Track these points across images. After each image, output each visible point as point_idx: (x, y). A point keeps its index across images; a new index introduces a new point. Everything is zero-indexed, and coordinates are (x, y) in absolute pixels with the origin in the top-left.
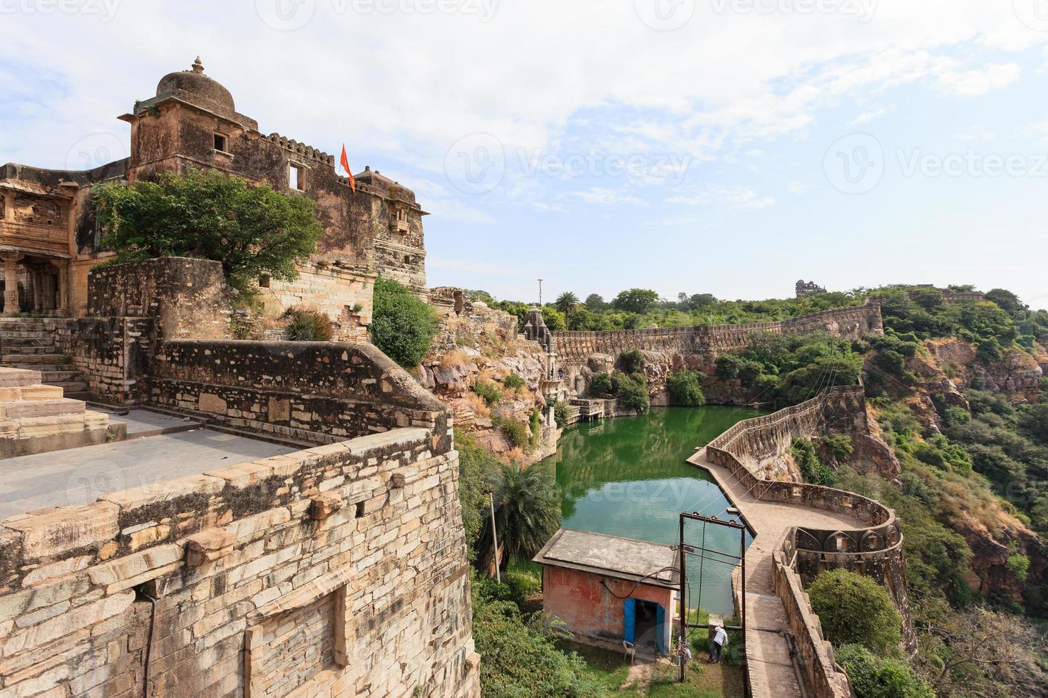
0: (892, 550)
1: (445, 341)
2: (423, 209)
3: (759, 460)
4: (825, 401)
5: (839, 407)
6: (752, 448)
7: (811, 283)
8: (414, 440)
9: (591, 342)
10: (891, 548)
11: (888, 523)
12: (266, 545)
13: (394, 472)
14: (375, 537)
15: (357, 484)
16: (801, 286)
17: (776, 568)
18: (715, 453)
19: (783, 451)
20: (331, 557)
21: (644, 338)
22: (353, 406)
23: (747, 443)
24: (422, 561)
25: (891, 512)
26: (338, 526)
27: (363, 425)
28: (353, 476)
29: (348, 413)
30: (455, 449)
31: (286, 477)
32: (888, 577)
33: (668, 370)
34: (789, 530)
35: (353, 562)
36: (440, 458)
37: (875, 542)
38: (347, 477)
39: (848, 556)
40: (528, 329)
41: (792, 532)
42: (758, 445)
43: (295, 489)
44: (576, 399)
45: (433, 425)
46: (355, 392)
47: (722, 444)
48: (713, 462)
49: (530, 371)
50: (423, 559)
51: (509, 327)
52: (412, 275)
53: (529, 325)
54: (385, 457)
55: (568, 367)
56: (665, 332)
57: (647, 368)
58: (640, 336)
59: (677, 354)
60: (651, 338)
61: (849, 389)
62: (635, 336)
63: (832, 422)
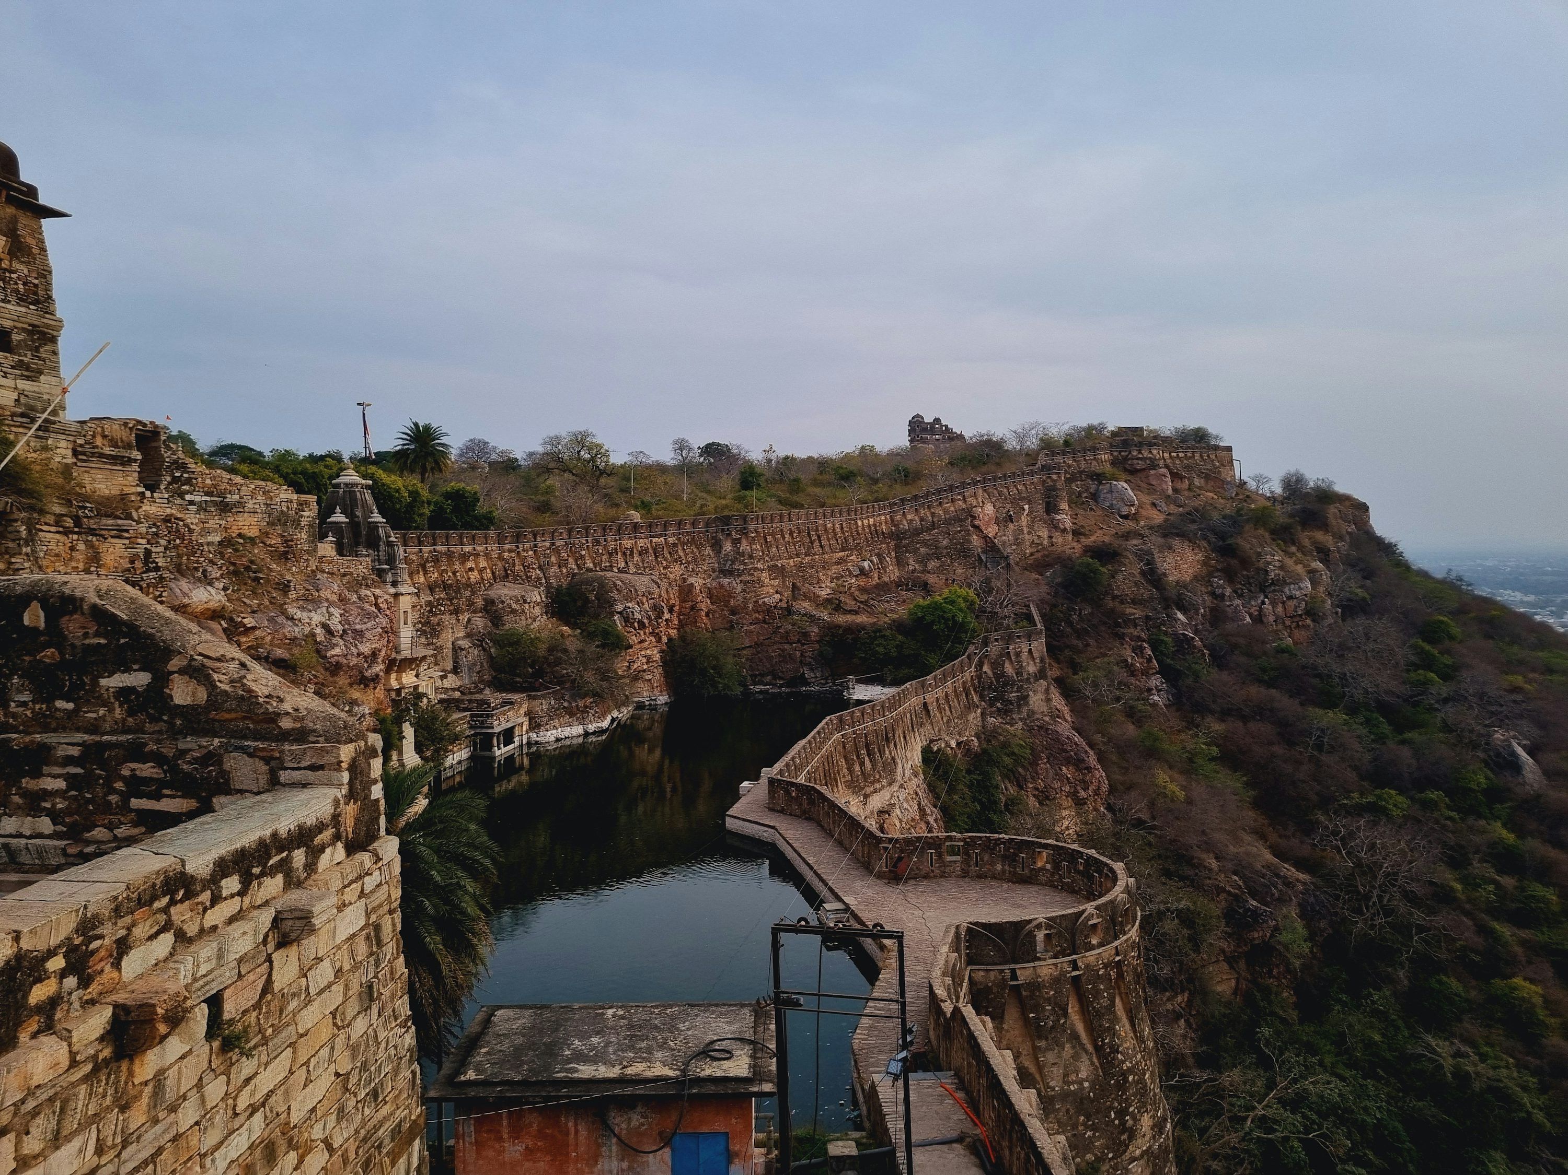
0: (1126, 941)
1: (138, 564)
2: (44, 199)
3: (866, 796)
4: (980, 665)
5: (1003, 675)
6: (850, 770)
7: (937, 420)
8: (311, 821)
9: (487, 555)
10: (1125, 937)
11: (1117, 892)
12: (18, 1145)
13: (279, 905)
14: (248, 1081)
15: (206, 951)
16: (917, 427)
17: (940, 1012)
18: (787, 792)
19: (908, 773)
20: (160, 1150)
21: (612, 545)
22: (75, 751)
23: (843, 762)
24: (339, 1120)
25: (1119, 867)
26: (171, 1066)
27: (114, 798)
28: (191, 930)
29: (57, 770)
30: (388, 832)
31: (51, 953)
32: (1120, 994)
33: (667, 616)
34: (953, 930)
35: (205, 1155)
36: (365, 858)
37: (1100, 932)
38: (181, 937)
39: (1055, 965)
40: (337, 529)
41: (957, 935)
42: (862, 764)
43: (71, 982)
44: (457, 694)
45: (346, 776)
46: (76, 711)
47: (798, 769)
48: (782, 811)
49: (359, 634)
50: (341, 1114)
51: (297, 523)
52: (23, 384)
53: (339, 517)
54: (256, 870)
55: (435, 620)
56: (658, 530)
57: (620, 613)
58: (602, 541)
59: (684, 580)
60: (628, 543)
61: (1019, 637)
62: (590, 539)
63: (991, 706)
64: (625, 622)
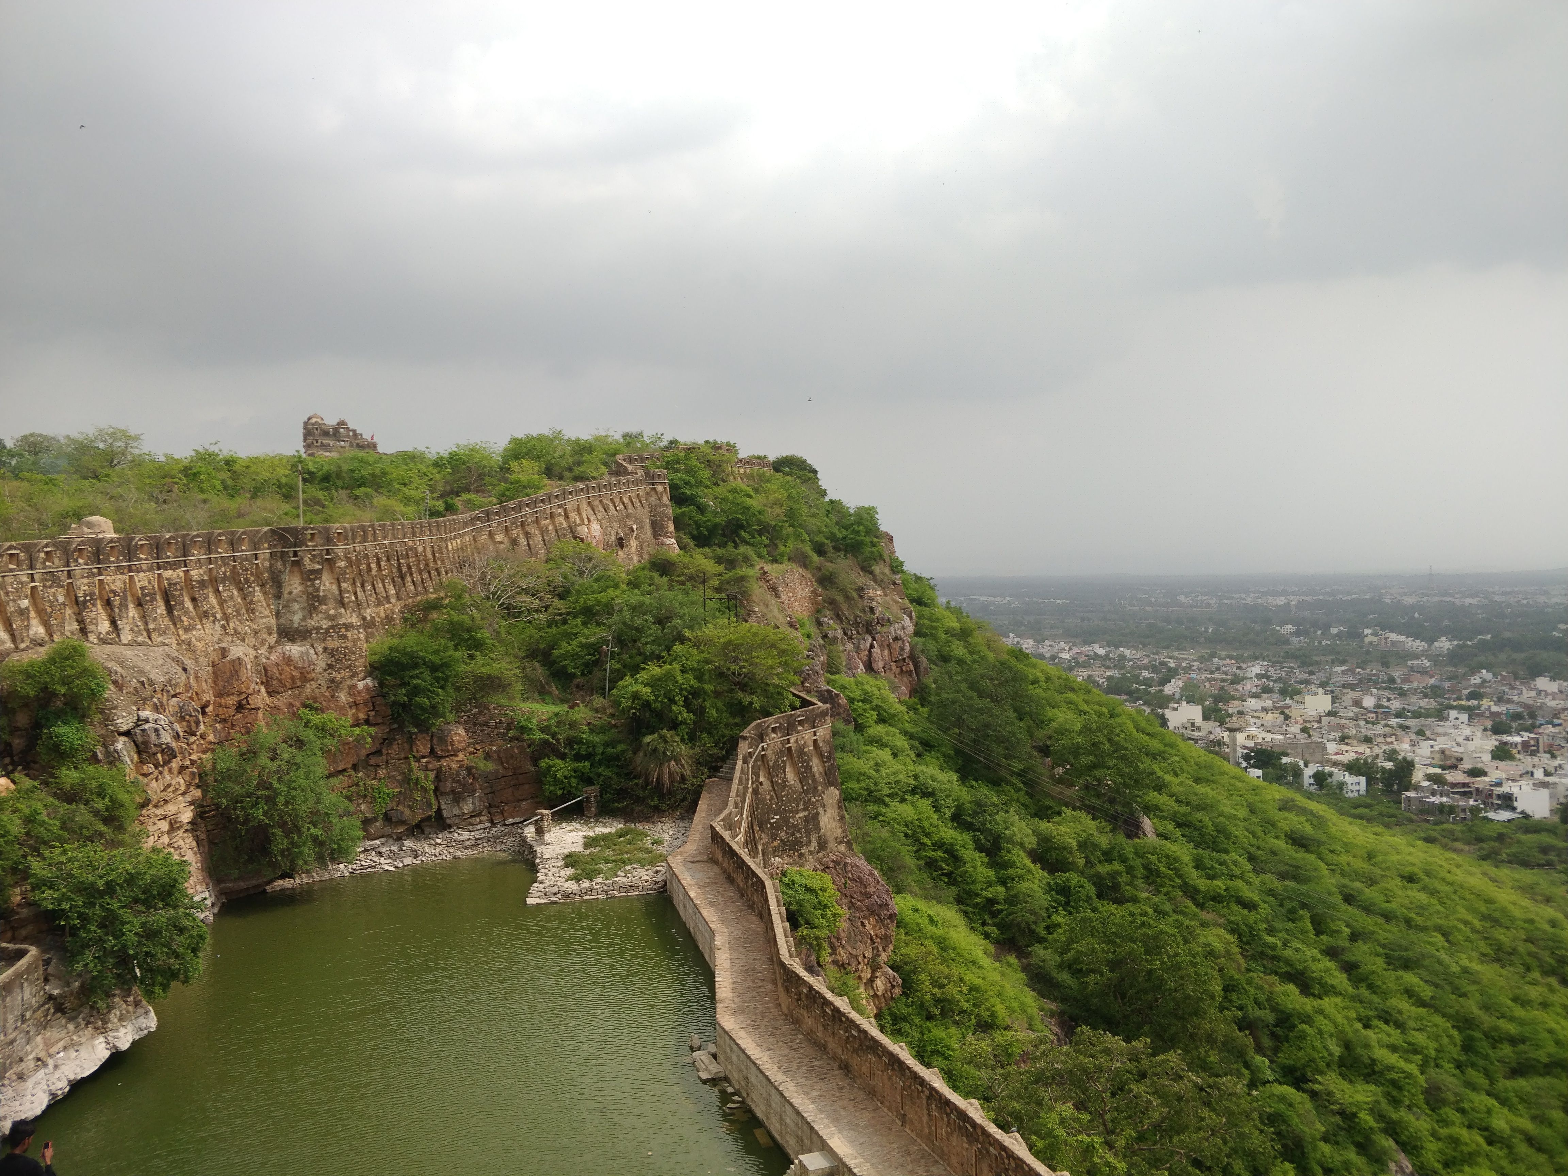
21: (83, 586)
56: (171, 555)
57: (127, 734)
58: (63, 577)
59: (224, 652)
60: (116, 581)
61: (801, 723)
62: (38, 573)
63: (774, 837)
64: (139, 752)
